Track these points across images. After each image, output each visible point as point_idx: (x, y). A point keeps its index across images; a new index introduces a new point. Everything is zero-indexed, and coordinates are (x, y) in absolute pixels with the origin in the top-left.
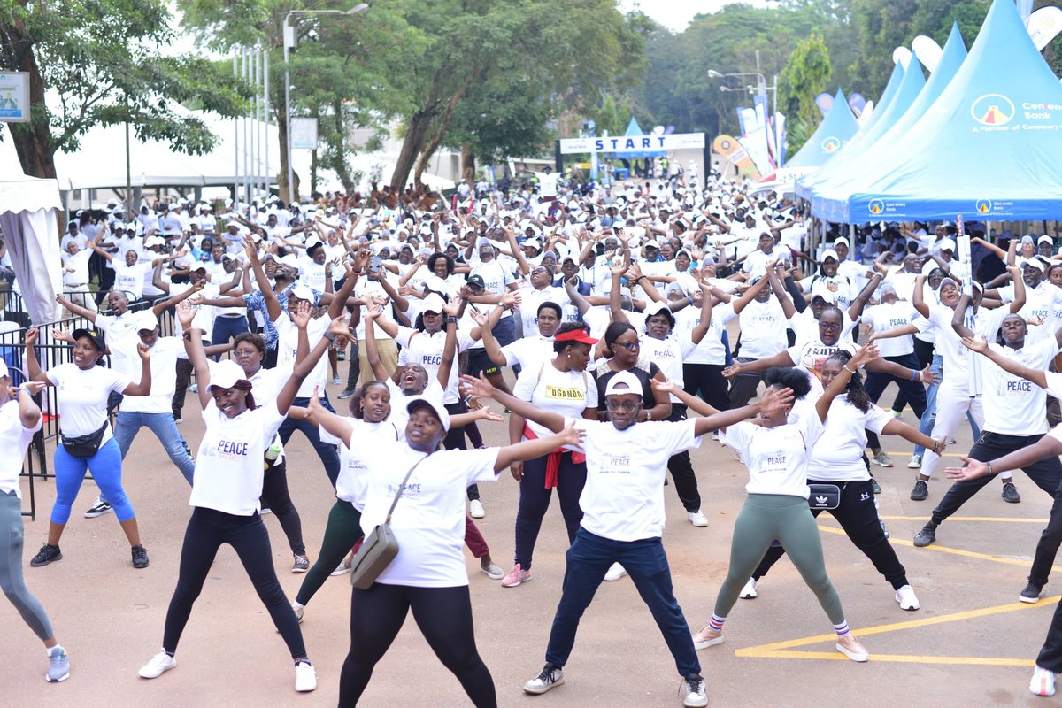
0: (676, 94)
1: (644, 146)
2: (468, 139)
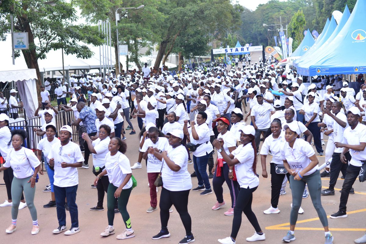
0: (253, 32)
1: (242, 51)
2: (181, 50)
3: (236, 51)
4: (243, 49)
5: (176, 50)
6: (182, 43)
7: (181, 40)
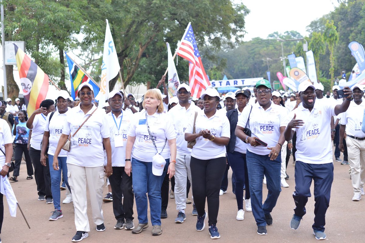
0: (235, 72)
1: (235, 84)
2: (150, 78)
3: (227, 84)
4: (237, 81)
5: (143, 78)
6: (151, 68)
7: (150, 63)
